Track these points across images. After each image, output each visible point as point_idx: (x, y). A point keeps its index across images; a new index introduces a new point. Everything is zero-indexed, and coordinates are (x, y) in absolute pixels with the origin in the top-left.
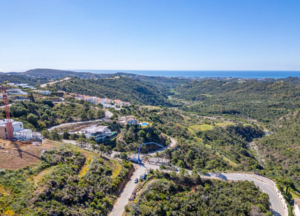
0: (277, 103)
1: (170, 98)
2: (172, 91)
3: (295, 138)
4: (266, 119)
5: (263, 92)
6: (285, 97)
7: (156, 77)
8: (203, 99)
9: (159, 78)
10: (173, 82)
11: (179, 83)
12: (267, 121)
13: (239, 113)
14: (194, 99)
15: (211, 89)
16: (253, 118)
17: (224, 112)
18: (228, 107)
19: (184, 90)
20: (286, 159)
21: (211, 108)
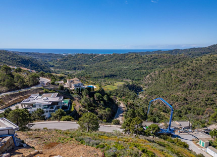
0: (138, 67)
1: (52, 69)
2: (51, 64)
3: (168, 88)
4: (137, 78)
5: (124, 61)
6: (140, 63)
7: (31, 53)
8: (83, 68)
9: (34, 54)
10: (48, 57)
11: (54, 57)
12: (139, 80)
13: (116, 76)
14: (75, 69)
15: (85, 61)
16: (127, 78)
17: (106, 77)
18: (107, 72)
19: (62, 62)
20: (174, 103)
21: (95, 74)
